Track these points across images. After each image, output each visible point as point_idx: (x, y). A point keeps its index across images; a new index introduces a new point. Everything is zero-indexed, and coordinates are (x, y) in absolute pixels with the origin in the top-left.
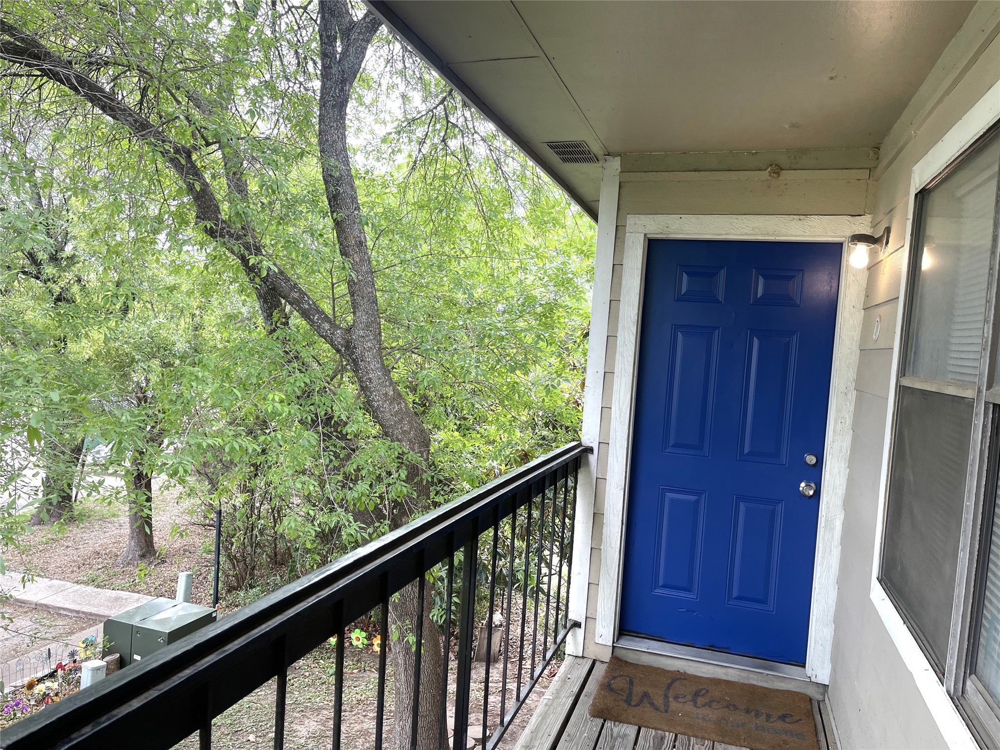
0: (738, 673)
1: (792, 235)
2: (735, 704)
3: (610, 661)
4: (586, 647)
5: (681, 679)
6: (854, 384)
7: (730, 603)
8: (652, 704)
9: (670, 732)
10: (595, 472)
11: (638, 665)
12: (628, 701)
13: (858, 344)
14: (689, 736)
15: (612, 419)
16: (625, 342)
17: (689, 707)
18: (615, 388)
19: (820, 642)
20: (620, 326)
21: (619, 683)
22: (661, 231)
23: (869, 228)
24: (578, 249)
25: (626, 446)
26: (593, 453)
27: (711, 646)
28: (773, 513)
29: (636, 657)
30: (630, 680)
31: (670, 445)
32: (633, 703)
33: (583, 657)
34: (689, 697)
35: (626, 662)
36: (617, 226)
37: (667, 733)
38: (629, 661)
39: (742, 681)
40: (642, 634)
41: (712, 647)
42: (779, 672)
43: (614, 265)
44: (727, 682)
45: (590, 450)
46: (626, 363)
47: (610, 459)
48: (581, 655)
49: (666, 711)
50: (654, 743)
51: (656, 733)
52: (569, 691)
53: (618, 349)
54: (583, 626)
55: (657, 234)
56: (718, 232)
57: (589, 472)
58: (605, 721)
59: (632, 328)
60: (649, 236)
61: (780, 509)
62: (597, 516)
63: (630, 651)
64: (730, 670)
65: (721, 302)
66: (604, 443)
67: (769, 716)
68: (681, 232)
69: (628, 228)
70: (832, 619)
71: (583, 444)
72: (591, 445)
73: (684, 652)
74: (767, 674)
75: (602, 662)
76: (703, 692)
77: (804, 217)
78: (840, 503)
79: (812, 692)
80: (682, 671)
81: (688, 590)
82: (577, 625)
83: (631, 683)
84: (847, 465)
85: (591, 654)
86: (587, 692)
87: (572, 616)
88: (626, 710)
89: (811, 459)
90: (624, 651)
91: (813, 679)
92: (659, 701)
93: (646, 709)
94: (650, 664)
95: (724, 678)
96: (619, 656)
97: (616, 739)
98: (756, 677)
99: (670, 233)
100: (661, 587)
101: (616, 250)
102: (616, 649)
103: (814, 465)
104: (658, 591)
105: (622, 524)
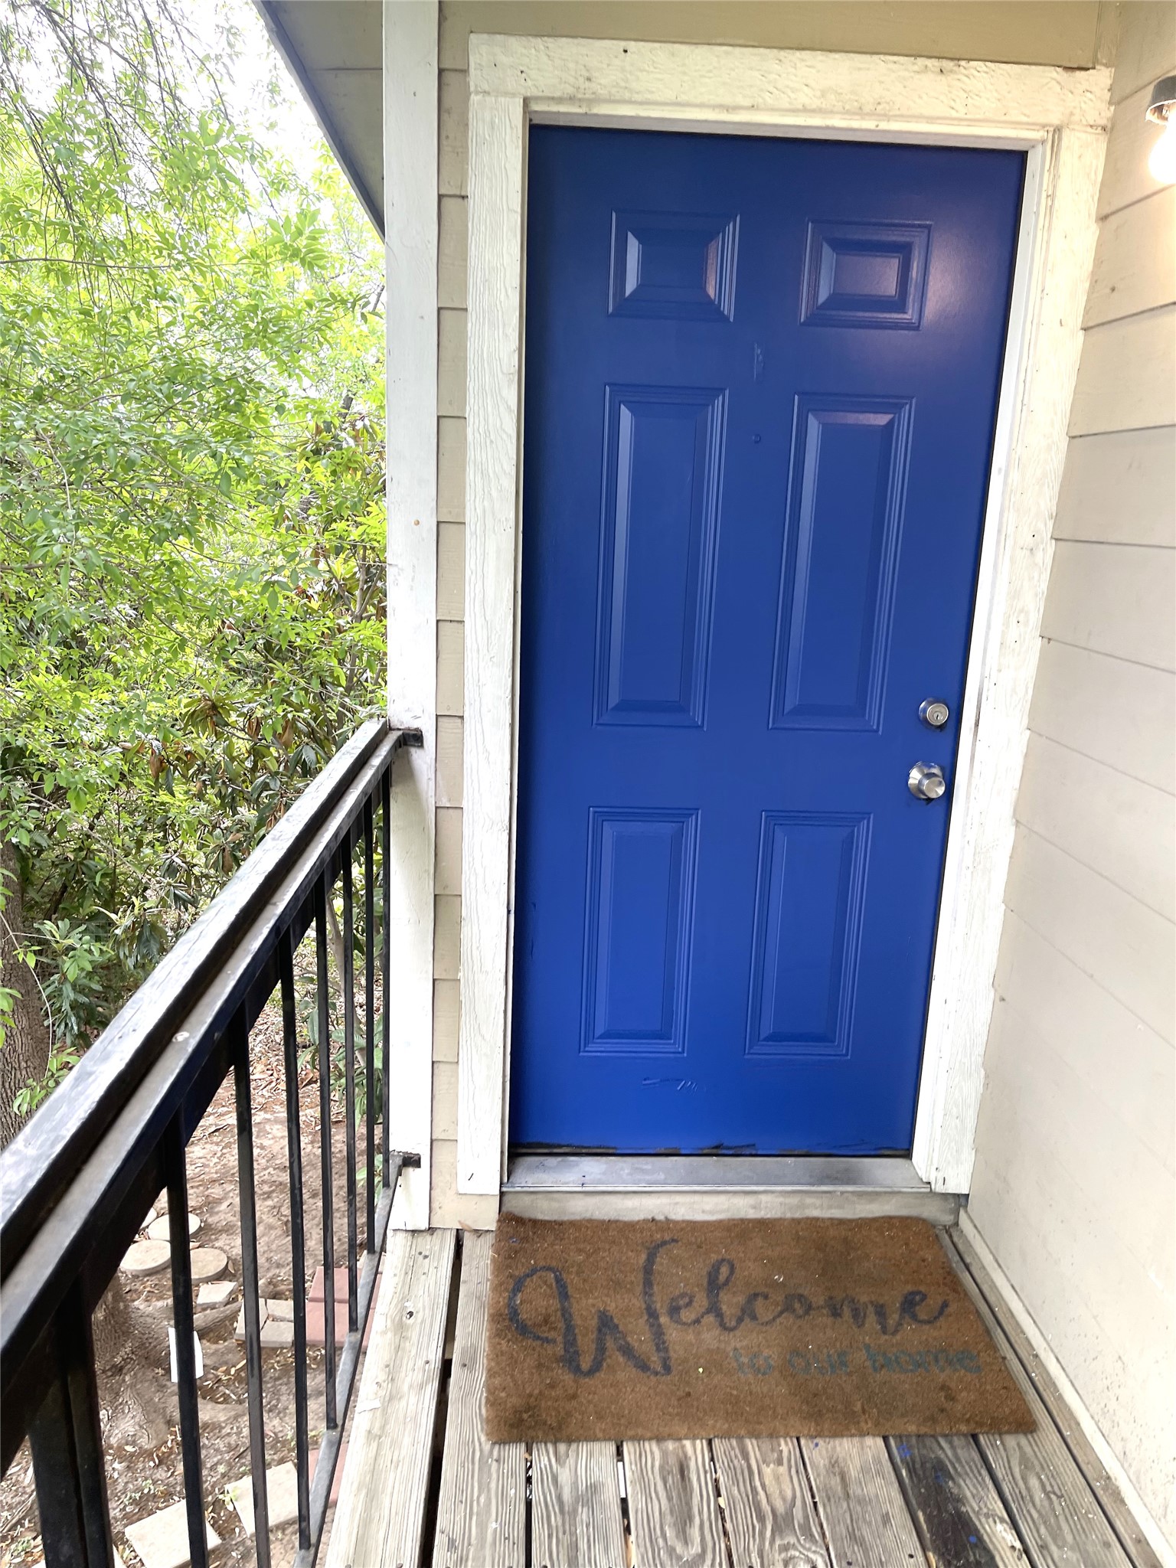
0: (781, 1199)
1: (919, 118)
2: (800, 1291)
3: (499, 1228)
4: (435, 1205)
5: (664, 1243)
6: (1050, 524)
7: (756, 1049)
8: (627, 1351)
9: (694, 1438)
10: (432, 793)
11: (561, 1223)
12: (570, 1360)
13: (1066, 422)
14: (740, 1439)
15: (468, 653)
16: (487, 433)
17: (710, 1336)
18: (471, 563)
19: (955, 1110)
20: (471, 385)
21: (537, 1301)
22: (570, 90)
23: (1104, 106)
24: (286, 246)
25: (508, 720)
26: (422, 746)
27: (717, 1147)
28: (849, 843)
29: (555, 1205)
30: (558, 1280)
31: (611, 705)
32: (585, 1365)
33: (431, 1230)
34: (701, 1301)
35: (535, 1223)
36: (441, 71)
37: (687, 1443)
38: (540, 1217)
39: (789, 1215)
40: (560, 1146)
41: (717, 1151)
42: (863, 1184)
43: (440, 197)
44: (762, 1224)
45: (412, 739)
46: (494, 494)
47: (468, 759)
48: (424, 1226)
49: (667, 1369)
50: (670, 1499)
51: (665, 1454)
52: (420, 1363)
53: (470, 454)
54: (425, 1162)
55: (559, 100)
56: (728, 100)
57: (416, 796)
58: (529, 1450)
59: (505, 392)
60: (535, 107)
61: (864, 832)
62: (442, 902)
63: (540, 1196)
64: (763, 1198)
65: (727, 318)
66: (449, 717)
67: (881, 1312)
68: (627, 95)
69: (475, 78)
70: (980, 1060)
71: (395, 723)
72: (414, 724)
73: (662, 1176)
74: (842, 1193)
75: (478, 1233)
76: (724, 1270)
77: (951, 64)
78: (1007, 810)
79: (932, 1212)
80: (660, 1217)
81: (663, 1035)
82: (411, 1161)
83: (564, 1294)
84: (1025, 721)
85: (450, 1218)
86: (464, 1351)
87: (400, 1143)
88: (574, 1397)
89: (938, 714)
90: (527, 1199)
91: (939, 1188)
92: (640, 1336)
93: (621, 1376)
94: (588, 1215)
95: (752, 1214)
96: (517, 1211)
97: (575, 1511)
98: (818, 1202)
99: (597, 100)
100: (600, 1037)
101: (446, 149)
102: (506, 1198)
103: (941, 727)
104: (597, 1049)
105: (509, 912)
